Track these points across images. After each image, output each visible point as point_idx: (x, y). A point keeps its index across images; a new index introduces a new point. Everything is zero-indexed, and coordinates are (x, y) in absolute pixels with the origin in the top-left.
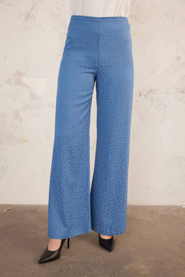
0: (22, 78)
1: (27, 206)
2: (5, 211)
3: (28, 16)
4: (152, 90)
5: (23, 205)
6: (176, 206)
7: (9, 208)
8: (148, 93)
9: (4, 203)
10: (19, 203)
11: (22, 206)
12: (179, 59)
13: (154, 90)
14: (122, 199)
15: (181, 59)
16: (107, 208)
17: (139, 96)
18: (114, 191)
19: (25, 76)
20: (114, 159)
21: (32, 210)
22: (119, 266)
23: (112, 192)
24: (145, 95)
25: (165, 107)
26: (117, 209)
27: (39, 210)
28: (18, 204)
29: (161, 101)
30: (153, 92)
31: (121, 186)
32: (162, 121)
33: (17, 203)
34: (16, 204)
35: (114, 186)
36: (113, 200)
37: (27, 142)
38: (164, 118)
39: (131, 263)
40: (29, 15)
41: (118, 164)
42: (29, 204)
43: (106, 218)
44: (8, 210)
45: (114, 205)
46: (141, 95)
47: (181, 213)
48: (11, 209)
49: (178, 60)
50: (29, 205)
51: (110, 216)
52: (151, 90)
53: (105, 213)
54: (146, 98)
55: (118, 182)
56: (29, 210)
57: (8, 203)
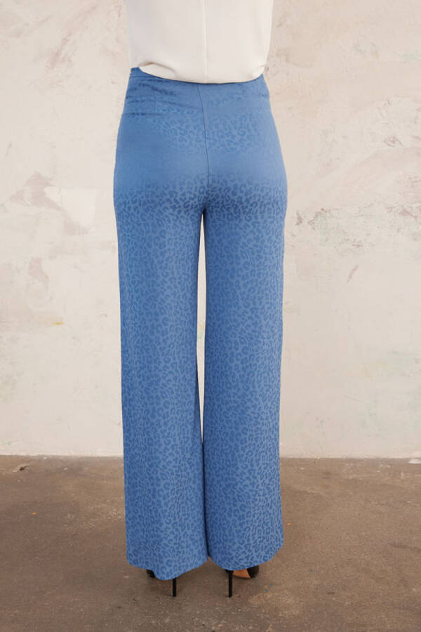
0: (46, 190)
1: (61, 461)
2: (14, 471)
3: (56, 58)
4: (326, 212)
5: (54, 457)
6: (393, 460)
7: (23, 465)
8: (316, 216)
9: (14, 454)
10: (45, 454)
11: (53, 460)
13: (330, 210)
17: (298, 224)
19: (51, 186)
21: (74, 469)
24: (311, 223)
25: (358, 246)
27: (87, 469)
28: (44, 456)
29: (345, 233)
30: (328, 214)
32: (350, 277)
33: (41, 454)
34: (39, 456)
37: (59, 324)
38: (354, 270)
40: (57, 54)
42: (66, 454)
44: (22, 469)
46: (301, 222)
47: (402, 477)
48: (27, 468)
50: (66, 457)
52: (323, 210)
54: (314, 229)
56: (66, 469)
57: (23, 454)
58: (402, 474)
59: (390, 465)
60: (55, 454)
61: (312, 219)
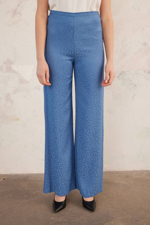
0: (12, 66)
1: (20, 175)
2: (1, 180)
3: (15, 12)
6: (148, 170)
7: (4, 178)
12: (145, 45)
13: (125, 72)
14: (96, 166)
15: (147, 45)
16: (83, 173)
18: (89, 159)
19: (14, 64)
22: (100, 224)
23: (87, 160)
24: (118, 77)
25: (135, 86)
26: (92, 174)
28: (13, 174)
29: (131, 81)
30: (125, 74)
31: (95, 155)
32: (133, 98)
33: (11, 173)
34: (10, 174)
35: (89, 155)
36: (88, 167)
37: (17, 120)
38: (134, 96)
39: (111, 221)
40: (16, 11)
42: (22, 173)
44: (4, 179)
45: (89, 171)
48: (6, 179)
49: (145, 46)
50: (21, 174)
52: (122, 72)
54: (119, 79)
55: (92, 151)
56: (22, 178)
57: (4, 173)
59: (147, 172)
60: (17, 173)
61: (119, 75)
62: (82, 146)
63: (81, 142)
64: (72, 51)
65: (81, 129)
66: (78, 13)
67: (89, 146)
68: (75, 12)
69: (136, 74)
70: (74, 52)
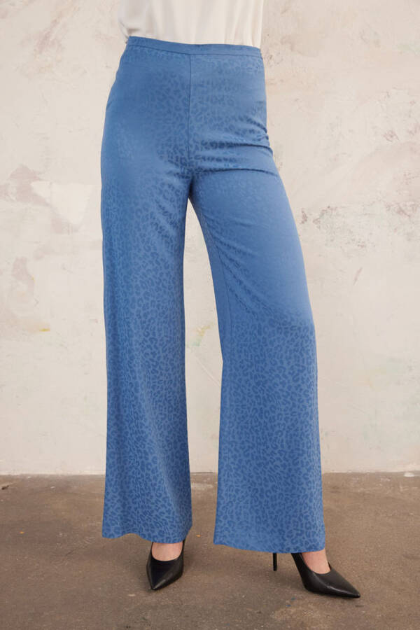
0: (34, 184)
1: (47, 479)
3: (45, 41)
4: (332, 209)
5: (38, 476)
6: (391, 474)
7: (5, 485)
8: (322, 214)
11: (37, 480)
12: (392, 137)
13: (336, 208)
14: (305, 464)
15: (397, 138)
17: (303, 222)
18: (284, 443)
19: (40, 179)
20: (279, 364)
21: (62, 488)
22: (260, 612)
23: (279, 445)
24: (316, 221)
25: (362, 246)
26: (294, 488)
27: (75, 487)
29: (352, 232)
30: (334, 213)
31: (300, 432)
32: (356, 280)
33: (24, 473)
34: (22, 475)
35: (285, 433)
36: (284, 466)
37: (45, 330)
38: (360, 271)
39: (289, 605)
40: (46, 37)
41: (290, 378)
42: (52, 473)
43: (271, 510)
44: (4, 488)
45: (287, 478)
46: (306, 220)
47: (401, 490)
48: (10, 487)
49: (391, 139)
50: (52, 476)
51: (280, 503)
52: (329, 207)
53: (268, 496)
54: (319, 228)
55: (293, 421)
56: (53, 487)
57: (5, 473)
58: (401, 487)
59: (389, 478)
60: (40, 473)
61: (318, 217)
62: (262, 406)
63: (259, 396)
64: (184, 147)
65: (257, 358)
66: (203, 45)
67: (283, 407)
68: (193, 42)
69: (366, 214)
70: (189, 152)
